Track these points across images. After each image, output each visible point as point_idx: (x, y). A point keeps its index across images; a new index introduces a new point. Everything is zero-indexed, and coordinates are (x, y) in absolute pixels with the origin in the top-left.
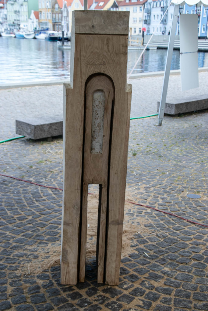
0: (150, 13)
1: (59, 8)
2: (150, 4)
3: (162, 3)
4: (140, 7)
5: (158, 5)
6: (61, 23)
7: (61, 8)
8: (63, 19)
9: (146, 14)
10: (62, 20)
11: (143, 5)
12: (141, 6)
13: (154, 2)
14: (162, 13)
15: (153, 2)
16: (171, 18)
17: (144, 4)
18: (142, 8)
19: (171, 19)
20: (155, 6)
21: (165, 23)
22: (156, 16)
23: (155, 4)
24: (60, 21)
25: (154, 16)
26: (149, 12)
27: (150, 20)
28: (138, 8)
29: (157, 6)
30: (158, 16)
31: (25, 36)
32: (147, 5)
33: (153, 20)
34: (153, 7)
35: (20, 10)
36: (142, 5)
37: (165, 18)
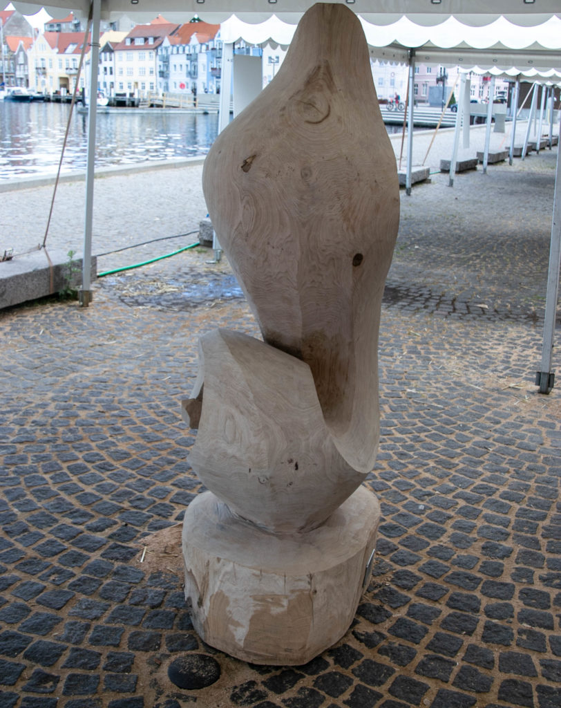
0: (168, 62)
1: (9, 51)
2: (166, 48)
3: (187, 48)
4: (150, 53)
5: (181, 51)
6: (14, 73)
7: (14, 52)
8: (18, 68)
9: (161, 63)
10: (15, 69)
11: (156, 50)
12: (152, 51)
13: (173, 46)
14: (188, 62)
15: (171, 47)
16: (204, 70)
17: (156, 48)
18: (154, 55)
19: (202, 71)
20: (175, 52)
21: (193, 76)
22: (178, 67)
23: (175, 49)
24: (12, 71)
25: (175, 66)
26: (166, 61)
27: (168, 72)
28: (147, 53)
29: (178, 53)
30: (181, 66)
32: (162, 50)
33: (174, 72)
34: (172, 54)
36: (154, 49)
37: (193, 69)
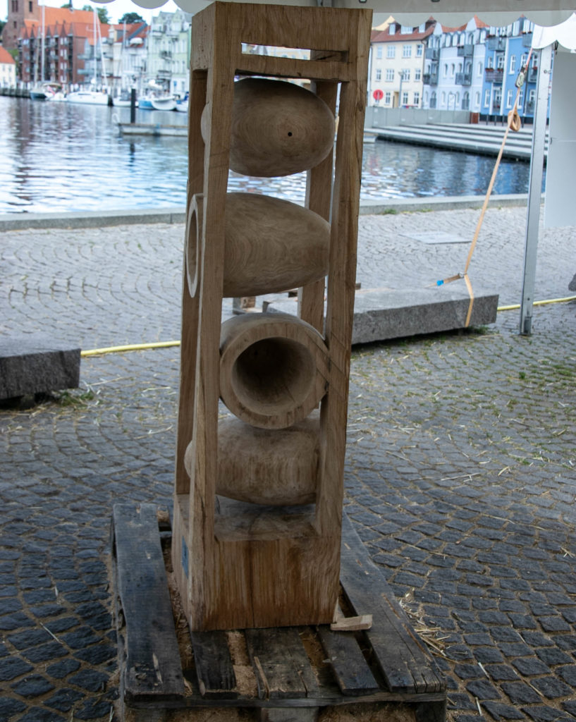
0: (438, 60)
2: (438, 38)
3: (463, 37)
4: (419, 47)
5: (455, 43)
9: (429, 62)
11: (425, 42)
12: (420, 43)
14: (461, 60)
16: (480, 72)
17: (426, 38)
18: (423, 49)
19: (479, 75)
20: (447, 45)
21: (466, 82)
22: (450, 67)
23: (448, 39)
25: (447, 66)
26: (436, 57)
27: (437, 75)
28: (413, 46)
29: (451, 45)
30: (454, 65)
31: (155, 106)
32: (432, 41)
33: (444, 76)
35: (173, 51)
36: (422, 40)
37: (467, 71)
